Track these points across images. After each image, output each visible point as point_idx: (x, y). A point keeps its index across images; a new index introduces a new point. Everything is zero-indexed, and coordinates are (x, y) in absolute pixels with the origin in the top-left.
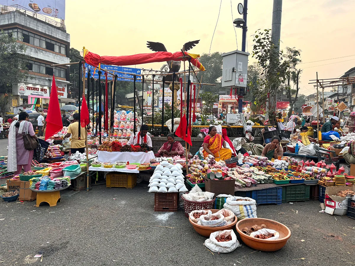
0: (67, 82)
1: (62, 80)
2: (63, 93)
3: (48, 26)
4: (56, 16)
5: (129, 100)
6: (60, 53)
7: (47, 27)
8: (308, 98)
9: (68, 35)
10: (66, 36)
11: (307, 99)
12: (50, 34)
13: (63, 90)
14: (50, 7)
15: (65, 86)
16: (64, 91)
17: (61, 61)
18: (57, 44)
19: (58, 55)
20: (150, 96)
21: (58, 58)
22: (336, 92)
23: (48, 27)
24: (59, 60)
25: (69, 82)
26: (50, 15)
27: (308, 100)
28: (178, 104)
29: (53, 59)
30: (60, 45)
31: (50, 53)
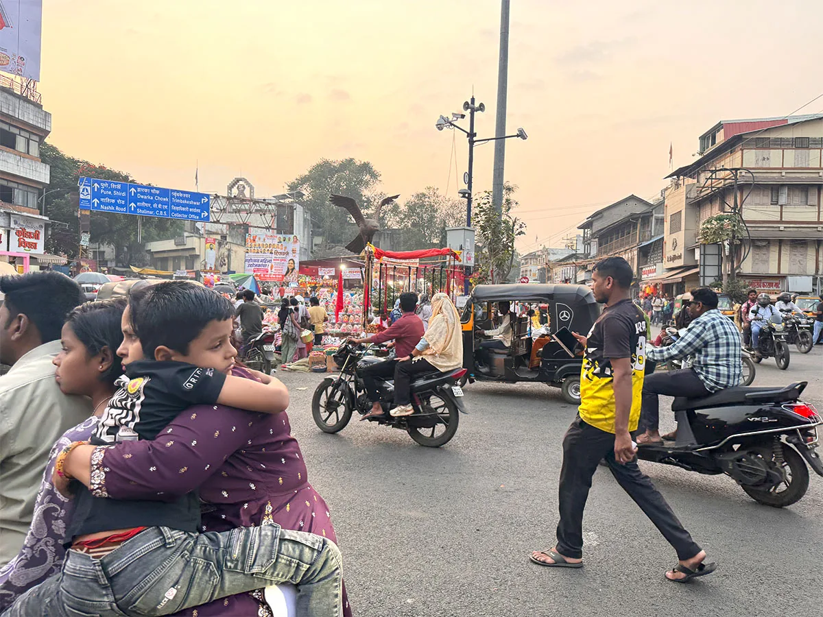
0: (44, 218)
1: (34, 214)
2: (36, 244)
3: (6, 94)
4: (20, 72)
5: (156, 256)
6: (28, 153)
7: (4, 98)
8: (526, 259)
9: (47, 115)
10: (43, 117)
11: (523, 261)
12: (11, 113)
13: (37, 236)
14: (6, 50)
15: (41, 226)
16: (37, 238)
17: (31, 173)
18: (23, 133)
19: (26, 158)
20: (211, 249)
21: (26, 165)
22: (574, 252)
23: (6, 98)
24: (28, 171)
25: (47, 218)
26: (5, 68)
27: (526, 263)
28: (290, 268)
29: (16, 168)
30: (27, 135)
31: (10, 155)
